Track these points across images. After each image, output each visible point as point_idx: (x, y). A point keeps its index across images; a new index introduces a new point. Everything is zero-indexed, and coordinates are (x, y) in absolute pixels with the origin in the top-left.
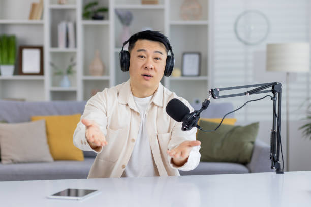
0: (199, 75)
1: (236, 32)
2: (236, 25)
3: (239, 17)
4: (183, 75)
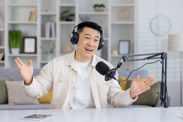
0: (129, 53)
1: (151, 28)
2: (151, 24)
3: (153, 19)
4: (119, 54)
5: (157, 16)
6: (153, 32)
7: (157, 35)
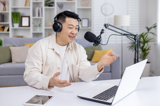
0: (88, 27)
1: (102, 11)
2: (101, 8)
3: (102, 6)
4: (82, 27)
5: (105, 4)
6: (103, 13)
7: (105, 15)
